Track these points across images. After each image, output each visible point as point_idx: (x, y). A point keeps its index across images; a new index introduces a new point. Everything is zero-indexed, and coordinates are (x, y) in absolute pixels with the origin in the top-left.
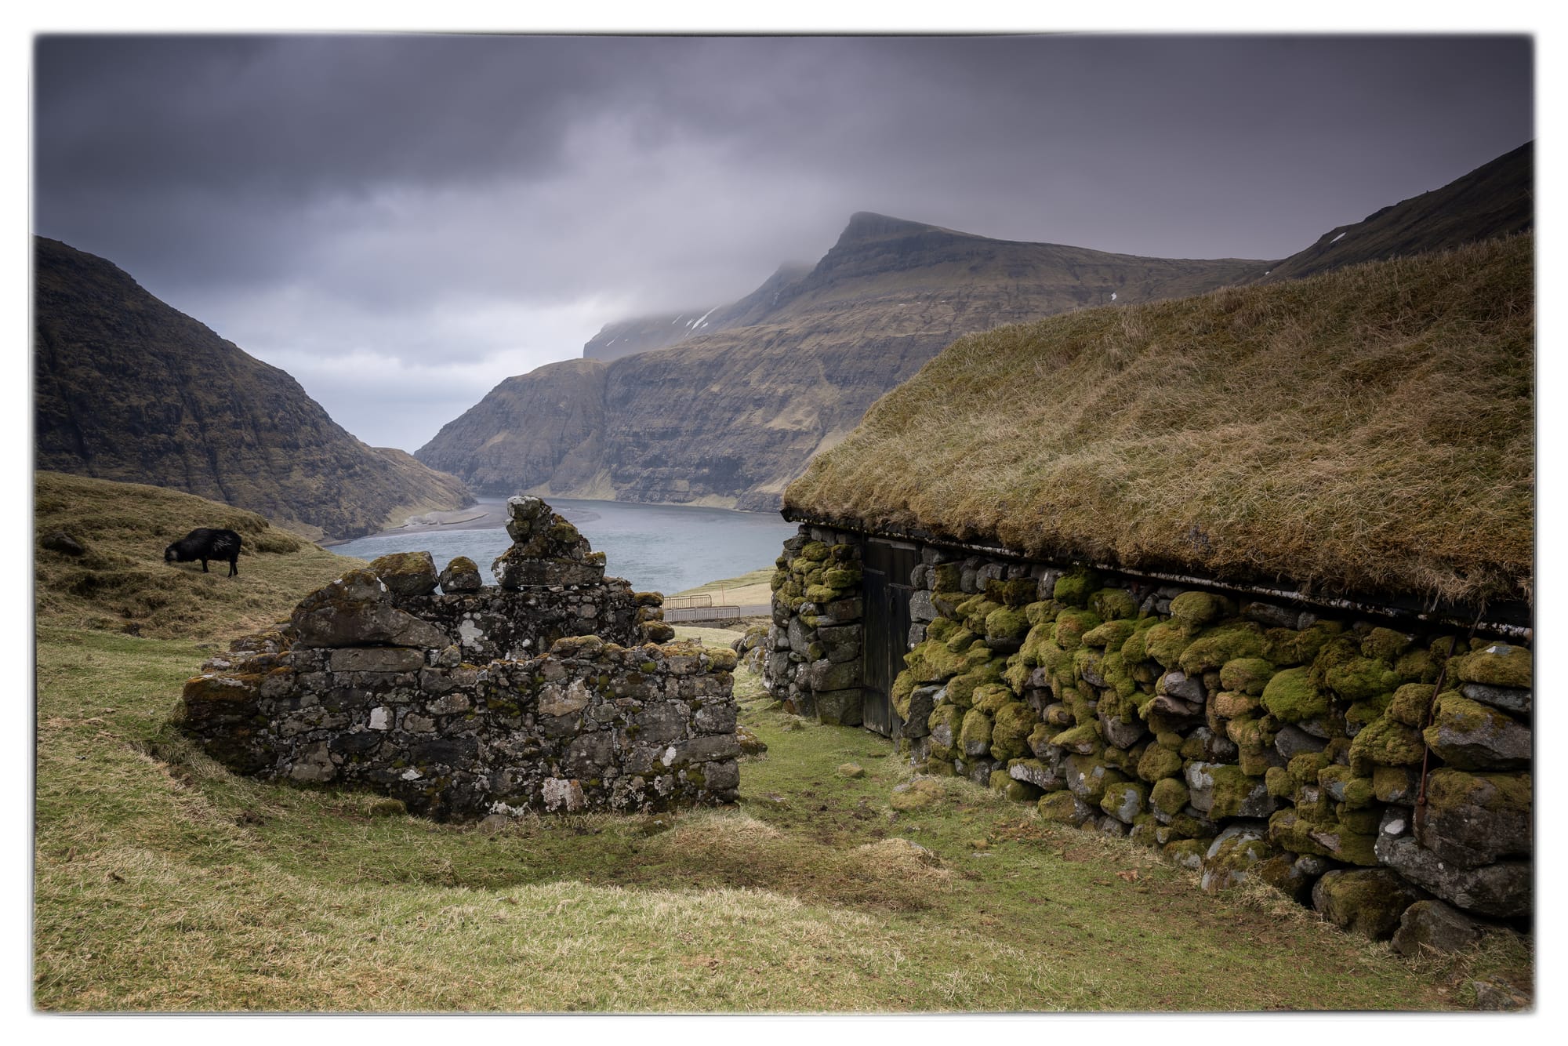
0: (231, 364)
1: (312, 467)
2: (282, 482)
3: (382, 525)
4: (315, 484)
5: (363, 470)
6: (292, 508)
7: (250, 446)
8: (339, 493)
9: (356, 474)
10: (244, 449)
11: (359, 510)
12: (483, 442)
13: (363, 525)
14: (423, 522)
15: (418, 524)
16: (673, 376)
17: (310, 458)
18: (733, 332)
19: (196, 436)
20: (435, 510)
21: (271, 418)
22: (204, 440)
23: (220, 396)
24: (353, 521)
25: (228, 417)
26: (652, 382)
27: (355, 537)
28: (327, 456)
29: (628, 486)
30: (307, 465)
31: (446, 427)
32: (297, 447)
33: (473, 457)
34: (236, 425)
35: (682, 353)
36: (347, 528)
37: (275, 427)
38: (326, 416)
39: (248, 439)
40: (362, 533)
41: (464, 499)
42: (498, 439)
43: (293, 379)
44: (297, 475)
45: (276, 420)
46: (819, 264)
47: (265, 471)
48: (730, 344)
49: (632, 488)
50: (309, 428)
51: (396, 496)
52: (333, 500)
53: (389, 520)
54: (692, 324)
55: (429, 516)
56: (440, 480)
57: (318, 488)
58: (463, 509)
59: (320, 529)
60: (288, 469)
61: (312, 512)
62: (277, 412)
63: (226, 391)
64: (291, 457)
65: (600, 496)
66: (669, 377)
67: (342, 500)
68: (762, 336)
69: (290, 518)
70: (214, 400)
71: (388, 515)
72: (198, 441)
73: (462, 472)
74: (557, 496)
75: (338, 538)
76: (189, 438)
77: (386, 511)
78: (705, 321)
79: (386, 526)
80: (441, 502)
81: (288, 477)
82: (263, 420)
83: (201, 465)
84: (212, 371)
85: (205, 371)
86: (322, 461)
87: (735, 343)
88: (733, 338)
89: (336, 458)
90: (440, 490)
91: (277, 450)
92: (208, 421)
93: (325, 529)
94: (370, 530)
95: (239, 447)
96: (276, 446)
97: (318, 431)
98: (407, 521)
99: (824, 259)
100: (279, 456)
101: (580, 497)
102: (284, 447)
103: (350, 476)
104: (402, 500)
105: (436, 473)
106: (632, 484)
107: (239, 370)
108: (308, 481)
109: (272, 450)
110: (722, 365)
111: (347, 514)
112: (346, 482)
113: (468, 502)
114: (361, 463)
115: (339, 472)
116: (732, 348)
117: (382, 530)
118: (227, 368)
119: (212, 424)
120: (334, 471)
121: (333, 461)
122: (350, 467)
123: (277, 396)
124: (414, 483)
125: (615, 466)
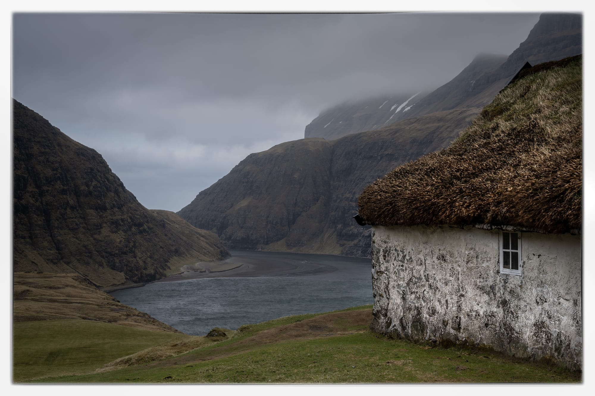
0: (59, 145)
1: (116, 225)
2: (95, 236)
3: (165, 272)
4: (118, 238)
5: (149, 228)
6: (103, 257)
7: (73, 208)
8: (134, 246)
9: (144, 230)
10: (69, 211)
11: (149, 259)
12: (232, 205)
13: (152, 272)
14: (195, 270)
15: (191, 272)
16: (390, 151)
17: (114, 218)
18: (439, 114)
19: (37, 200)
20: (201, 260)
21: (88, 186)
22: (42, 203)
23: (53, 170)
24: (145, 269)
25: (59, 185)
26: (371, 157)
27: (148, 281)
28: (125, 216)
29: (352, 243)
30: (112, 223)
31: (201, 193)
32: (104, 209)
33: (225, 217)
34: (64, 192)
35: (396, 133)
36: (141, 273)
37: (90, 193)
38: (121, 185)
39: (71, 202)
40: (152, 278)
41: (221, 252)
42: (244, 203)
43: (100, 156)
44: (105, 231)
45: (91, 188)
46: (511, 56)
47: (84, 228)
48: (436, 125)
49: (356, 245)
50: (113, 194)
51: (173, 248)
52: (131, 251)
53: (169, 268)
54: (396, 109)
55: (197, 265)
56: (203, 236)
57: (121, 241)
58: (221, 260)
59: (122, 274)
60: (99, 227)
61: (117, 261)
62: (92, 181)
63: (57, 165)
64: (101, 217)
65: (327, 251)
66: (386, 153)
67: (137, 251)
68: (465, 118)
69: (101, 265)
70: (49, 172)
71: (168, 264)
72: (38, 204)
73: (214, 230)
74: (293, 251)
75: (135, 282)
76: (32, 201)
77: (167, 261)
78: (407, 105)
79: (168, 273)
80: (205, 254)
81: (100, 233)
82: (83, 188)
83: (40, 223)
84: (47, 150)
85: (43, 150)
86: (122, 220)
87: (441, 124)
88: (440, 120)
89: (131, 218)
90: (204, 244)
91: (92, 211)
92: (45, 188)
93: (126, 274)
94: (158, 276)
95: (66, 209)
96: (91, 208)
97: (119, 196)
98: (182, 270)
99: (516, 52)
100: (93, 215)
101: (312, 252)
102: (96, 209)
103: (141, 232)
104: (177, 253)
105: (200, 231)
106: (355, 242)
107: (65, 149)
108: (114, 236)
109: (88, 211)
110: (431, 142)
111: (141, 263)
112: (138, 237)
113: (223, 255)
114: (147, 222)
115: (133, 229)
116: (439, 128)
117: (165, 276)
118: (57, 147)
119: (47, 191)
120: (130, 227)
121: (129, 220)
122: (140, 225)
123: (92, 169)
124: (184, 238)
125: (339, 226)
